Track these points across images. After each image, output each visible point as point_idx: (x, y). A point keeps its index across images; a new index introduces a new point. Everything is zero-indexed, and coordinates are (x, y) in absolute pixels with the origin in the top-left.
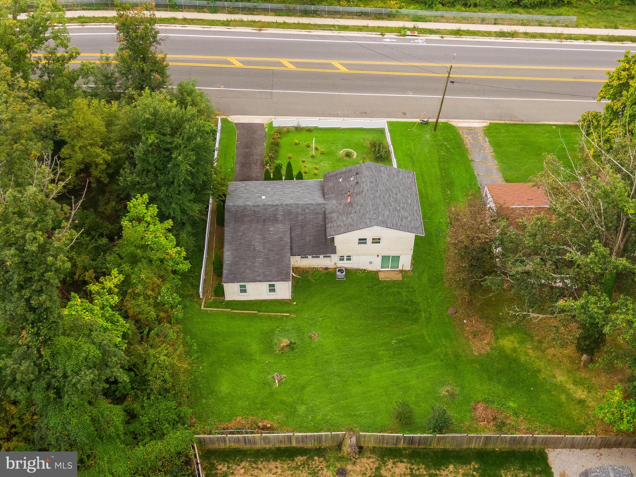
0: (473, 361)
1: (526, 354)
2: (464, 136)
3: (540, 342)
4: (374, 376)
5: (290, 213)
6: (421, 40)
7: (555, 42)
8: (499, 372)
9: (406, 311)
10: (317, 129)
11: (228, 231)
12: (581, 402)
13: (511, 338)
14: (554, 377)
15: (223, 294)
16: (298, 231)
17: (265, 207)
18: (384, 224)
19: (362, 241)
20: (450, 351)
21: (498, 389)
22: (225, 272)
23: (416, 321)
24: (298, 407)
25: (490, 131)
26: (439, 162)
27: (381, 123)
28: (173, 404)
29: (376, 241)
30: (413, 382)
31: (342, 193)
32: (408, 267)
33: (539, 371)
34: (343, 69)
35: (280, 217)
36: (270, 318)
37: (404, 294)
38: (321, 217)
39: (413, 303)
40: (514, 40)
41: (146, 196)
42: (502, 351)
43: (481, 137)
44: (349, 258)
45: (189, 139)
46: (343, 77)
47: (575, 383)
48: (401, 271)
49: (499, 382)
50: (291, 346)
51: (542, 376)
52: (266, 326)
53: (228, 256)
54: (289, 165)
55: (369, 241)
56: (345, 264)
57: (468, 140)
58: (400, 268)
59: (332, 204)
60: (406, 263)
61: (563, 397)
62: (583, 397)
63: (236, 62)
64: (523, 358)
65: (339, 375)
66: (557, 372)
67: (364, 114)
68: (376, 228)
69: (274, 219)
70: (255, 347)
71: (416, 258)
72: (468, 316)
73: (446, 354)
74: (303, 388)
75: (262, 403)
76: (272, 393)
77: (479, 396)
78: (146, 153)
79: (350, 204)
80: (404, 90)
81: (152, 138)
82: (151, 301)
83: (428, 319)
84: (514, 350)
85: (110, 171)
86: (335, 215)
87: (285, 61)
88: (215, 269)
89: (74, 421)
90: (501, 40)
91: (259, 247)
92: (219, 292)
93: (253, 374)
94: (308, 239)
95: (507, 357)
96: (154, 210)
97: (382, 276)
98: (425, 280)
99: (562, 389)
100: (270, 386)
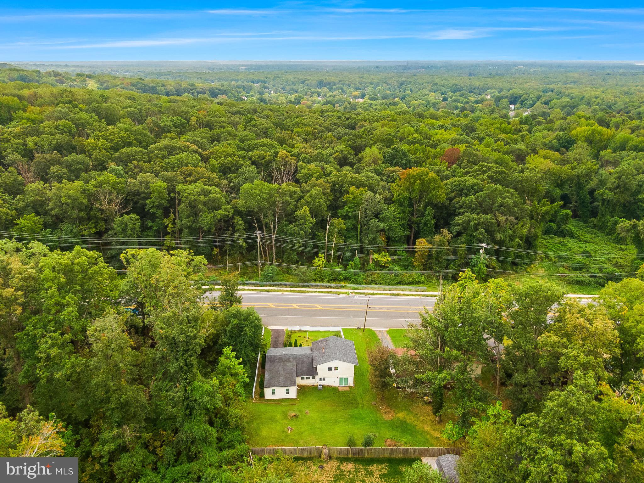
0: (385, 423)
1: (410, 419)
2: (377, 334)
3: (417, 414)
4: (337, 429)
5: (296, 358)
6: (356, 297)
7: (417, 297)
8: (397, 427)
9: (352, 403)
10: (309, 331)
11: (267, 366)
12: (437, 438)
13: (403, 413)
14: (424, 428)
15: (264, 397)
16: (300, 365)
17: (285, 355)
18: (340, 359)
19: (330, 369)
20: (373, 419)
21: (397, 434)
22: (265, 383)
23: (356, 408)
24: (300, 441)
25: (389, 332)
26: (366, 344)
27: (339, 329)
28: (240, 433)
29: (336, 369)
30: (356, 431)
31: (320, 349)
32: (352, 385)
33: (417, 426)
34: (321, 308)
35: (292, 360)
36: (286, 405)
37: (351, 396)
38: (310, 359)
39: (355, 400)
40: (399, 297)
41: (231, 347)
42: (398, 419)
43: (385, 334)
44: (324, 379)
45: (252, 323)
46: (321, 311)
47: (434, 430)
48: (349, 387)
49: (397, 431)
50: (296, 416)
51: (418, 427)
52: (284, 408)
53: (267, 376)
54: (296, 341)
55: (333, 369)
56: (323, 383)
57: (379, 336)
58: (349, 385)
59: (315, 354)
60: (351, 382)
61: (428, 436)
62: (438, 436)
63: (272, 305)
64: (408, 421)
65: (320, 428)
66: (425, 426)
67: (331, 325)
68: (336, 361)
69: (289, 361)
70: (279, 416)
71: (355, 381)
72: (382, 406)
73: (372, 420)
74: (302, 433)
75: (282, 440)
76: (287, 436)
77: (387, 437)
78: (233, 328)
79: (324, 353)
80: (349, 316)
81: (236, 322)
82: (231, 390)
83: (363, 407)
84: (404, 418)
85: (214, 340)
86: (317, 358)
87: (294, 305)
88: (260, 385)
89: (196, 428)
90: (393, 297)
91: (281, 372)
92: (262, 395)
93: (278, 428)
94: (304, 369)
95: (401, 421)
96: (234, 354)
97: (340, 389)
98: (361, 390)
99: (427, 433)
100: (286, 432)
